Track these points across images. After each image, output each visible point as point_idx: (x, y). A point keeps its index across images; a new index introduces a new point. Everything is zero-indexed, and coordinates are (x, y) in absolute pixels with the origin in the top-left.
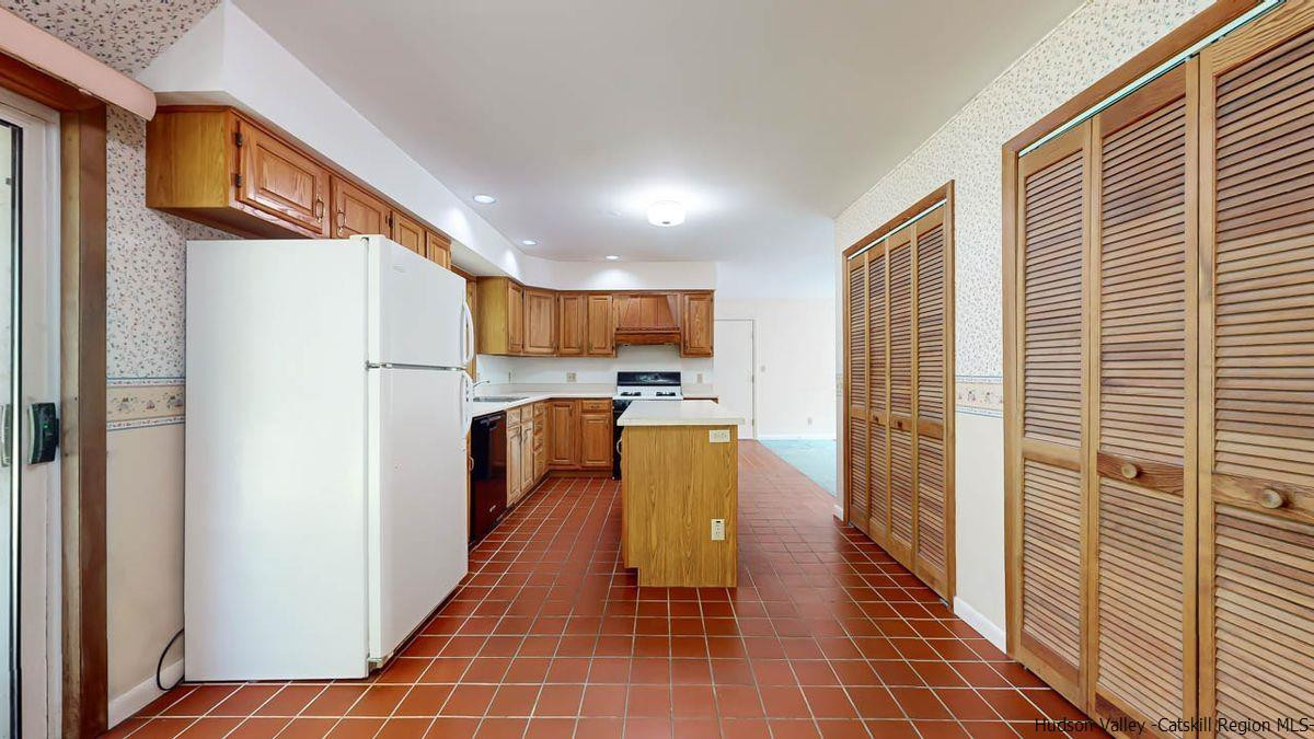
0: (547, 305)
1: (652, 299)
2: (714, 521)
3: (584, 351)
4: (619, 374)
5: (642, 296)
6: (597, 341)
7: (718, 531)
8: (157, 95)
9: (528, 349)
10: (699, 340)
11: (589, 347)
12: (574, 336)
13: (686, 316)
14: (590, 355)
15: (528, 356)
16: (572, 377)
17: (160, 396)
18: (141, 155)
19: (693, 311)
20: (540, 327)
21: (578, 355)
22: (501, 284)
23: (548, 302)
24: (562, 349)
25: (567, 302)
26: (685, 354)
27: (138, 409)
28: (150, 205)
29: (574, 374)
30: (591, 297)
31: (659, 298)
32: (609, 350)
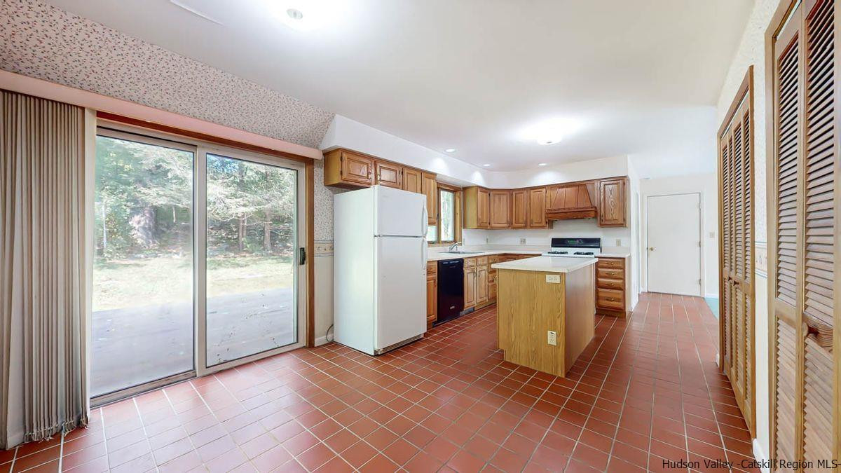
0: (504, 198)
1: (575, 188)
2: (549, 332)
3: (527, 225)
4: (553, 239)
5: (567, 187)
6: (535, 218)
7: (552, 338)
8: (323, 151)
9: (493, 225)
10: (612, 214)
11: (531, 222)
12: (521, 217)
13: (602, 197)
14: (532, 227)
15: (492, 228)
16: (524, 241)
17: (327, 246)
18: (323, 170)
19: (608, 193)
20: (501, 211)
21: (525, 227)
22: (474, 190)
23: (505, 197)
24: (514, 224)
25: (517, 195)
26: (601, 225)
27: (322, 250)
28: (325, 185)
29: (525, 240)
30: (532, 191)
31: (580, 186)
32: (544, 224)
